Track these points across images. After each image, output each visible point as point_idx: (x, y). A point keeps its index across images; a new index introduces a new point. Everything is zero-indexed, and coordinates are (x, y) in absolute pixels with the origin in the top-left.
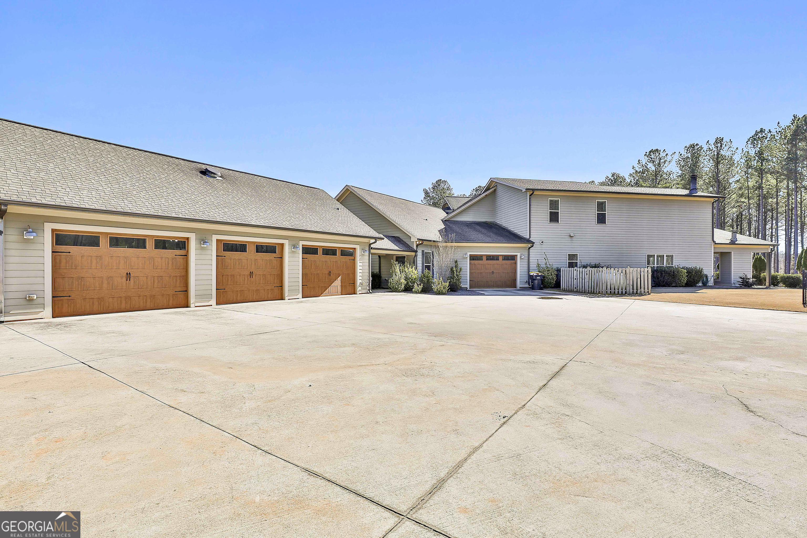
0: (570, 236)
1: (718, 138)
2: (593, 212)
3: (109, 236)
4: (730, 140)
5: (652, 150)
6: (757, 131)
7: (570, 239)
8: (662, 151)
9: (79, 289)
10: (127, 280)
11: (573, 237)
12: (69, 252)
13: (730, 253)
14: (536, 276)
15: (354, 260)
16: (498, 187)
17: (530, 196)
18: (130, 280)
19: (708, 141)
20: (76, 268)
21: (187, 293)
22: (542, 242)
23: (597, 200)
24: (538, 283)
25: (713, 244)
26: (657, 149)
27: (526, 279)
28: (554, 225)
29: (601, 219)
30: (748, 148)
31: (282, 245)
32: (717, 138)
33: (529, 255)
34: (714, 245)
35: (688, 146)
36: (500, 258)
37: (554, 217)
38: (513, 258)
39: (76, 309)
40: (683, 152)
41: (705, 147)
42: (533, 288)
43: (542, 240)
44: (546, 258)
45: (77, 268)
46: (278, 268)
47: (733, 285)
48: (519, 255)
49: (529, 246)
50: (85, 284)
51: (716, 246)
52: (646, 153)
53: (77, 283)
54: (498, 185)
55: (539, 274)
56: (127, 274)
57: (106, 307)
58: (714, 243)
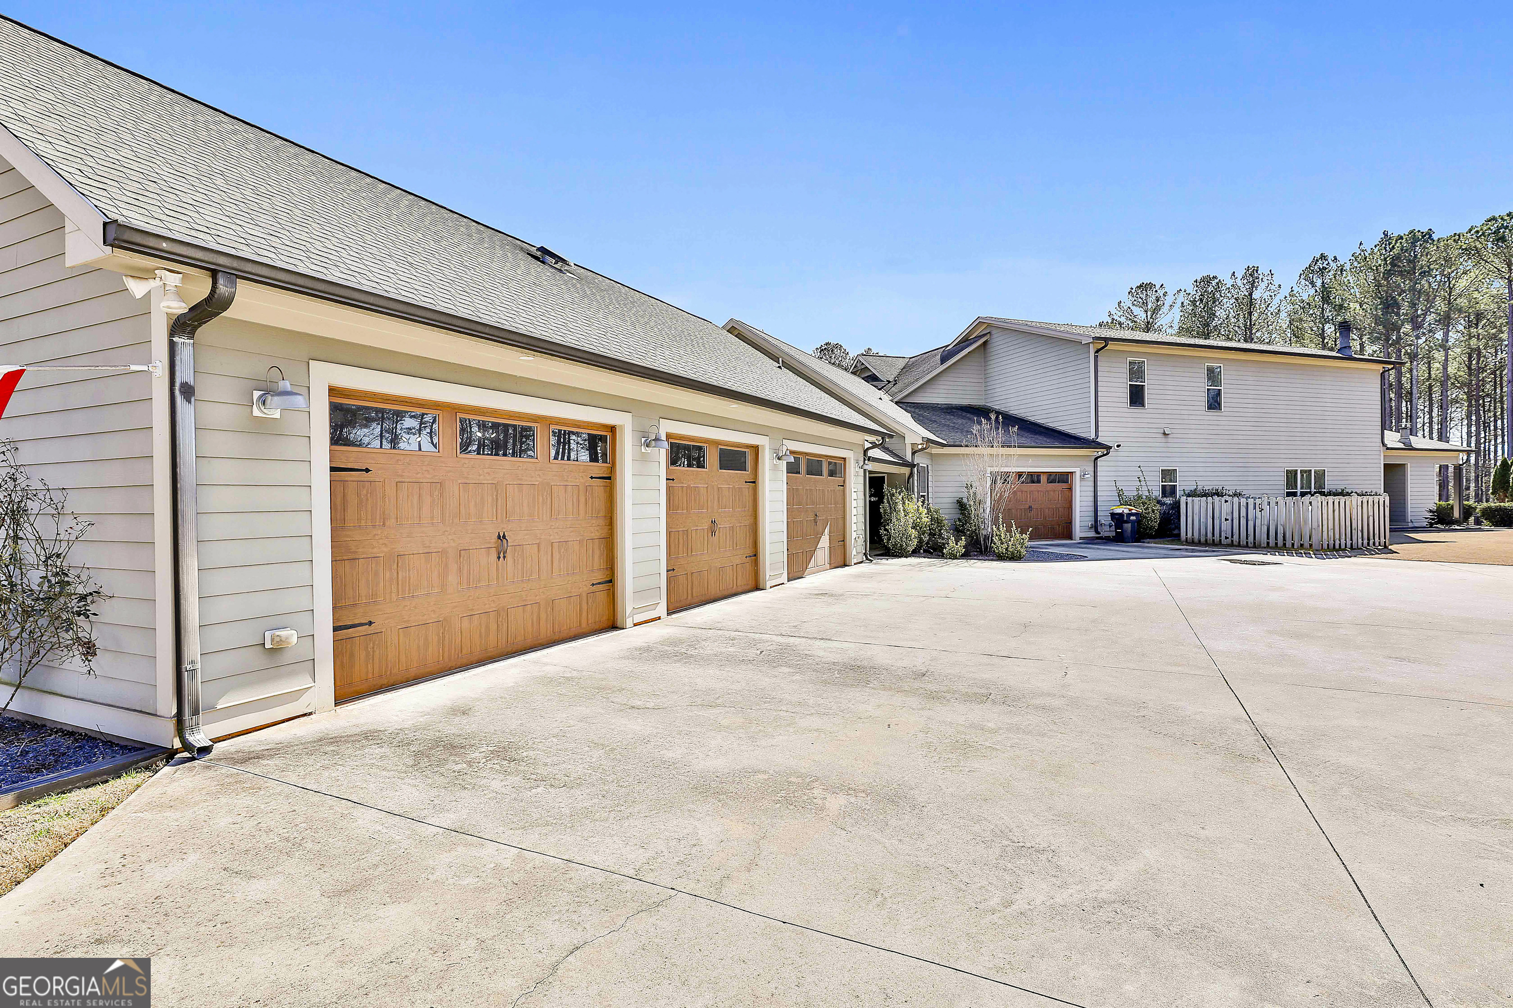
0: (1165, 434)
1: (1251, 267)
2: (1200, 387)
3: (459, 415)
4: (1270, 271)
5: (1143, 283)
6: (1316, 258)
7: (1164, 440)
8: (1158, 287)
9: (393, 595)
10: (499, 558)
11: (1170, 436)
12: (367, 470)
13: (1403, 466)
14: (1129, 515)
15: (843, 486)
16: (995, 336)
17: (1097, 352)
18: (504, 557)
19: (1234, 273)
20: (384, 524)
21: (613, 586)
22: (1118, 446)
23: (1206, 364)
24: (1133, 527)
25: (1382, 449)
26: (1150, 283)
27: (1090, 522)
28: (1137, 410)
29: (1214, 403)
30: (1301, 286)
31: (756, 449)
32: (1248, 267)
33: (1095, 472)
34: (1384, 452)
35: (1199, 279)
36: (1044, 479)
37: (1137, 397)
38: (1064, 478)
39: (387, 666)
40: (1191, 290)
41: (1229, 282)
42: (1119, 539)
43: (1117, 442)
44: (1142, 478)
45: (387, 524)
46: (750, 510)
47: (1410, 525)
48: (1078, 471)
49: (1095, 454)
50: (406, 577)
51: (1390, 453)
52: (1132, 289)
53: (388, 575)
54: (993, 332)
55: (1133, 511)
56: (499, 537)
57: (455, 651)
58: (1385, 448)
